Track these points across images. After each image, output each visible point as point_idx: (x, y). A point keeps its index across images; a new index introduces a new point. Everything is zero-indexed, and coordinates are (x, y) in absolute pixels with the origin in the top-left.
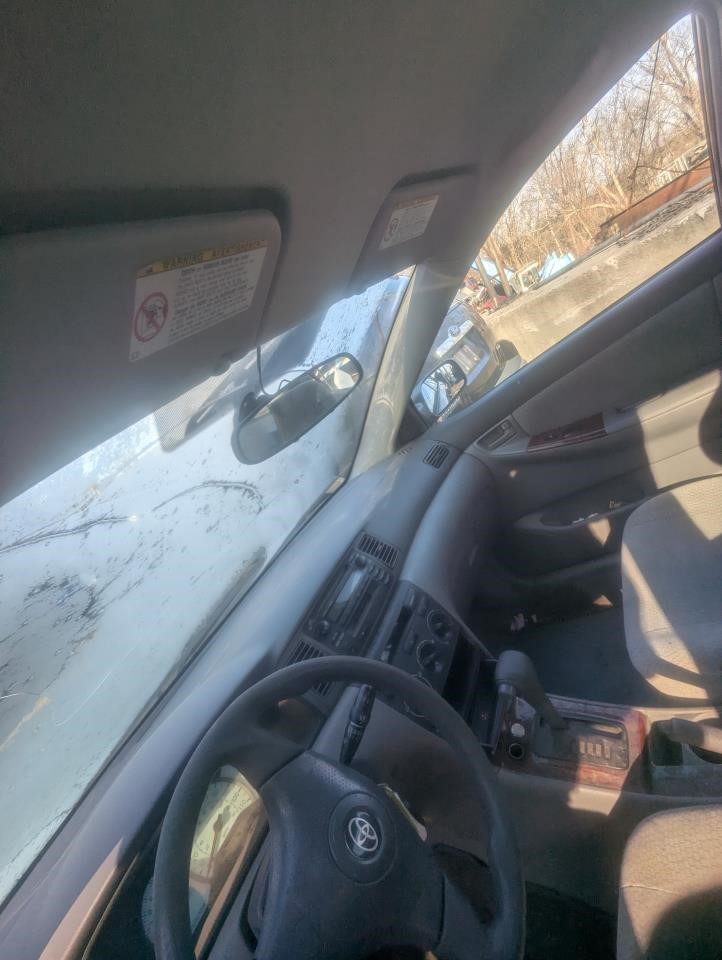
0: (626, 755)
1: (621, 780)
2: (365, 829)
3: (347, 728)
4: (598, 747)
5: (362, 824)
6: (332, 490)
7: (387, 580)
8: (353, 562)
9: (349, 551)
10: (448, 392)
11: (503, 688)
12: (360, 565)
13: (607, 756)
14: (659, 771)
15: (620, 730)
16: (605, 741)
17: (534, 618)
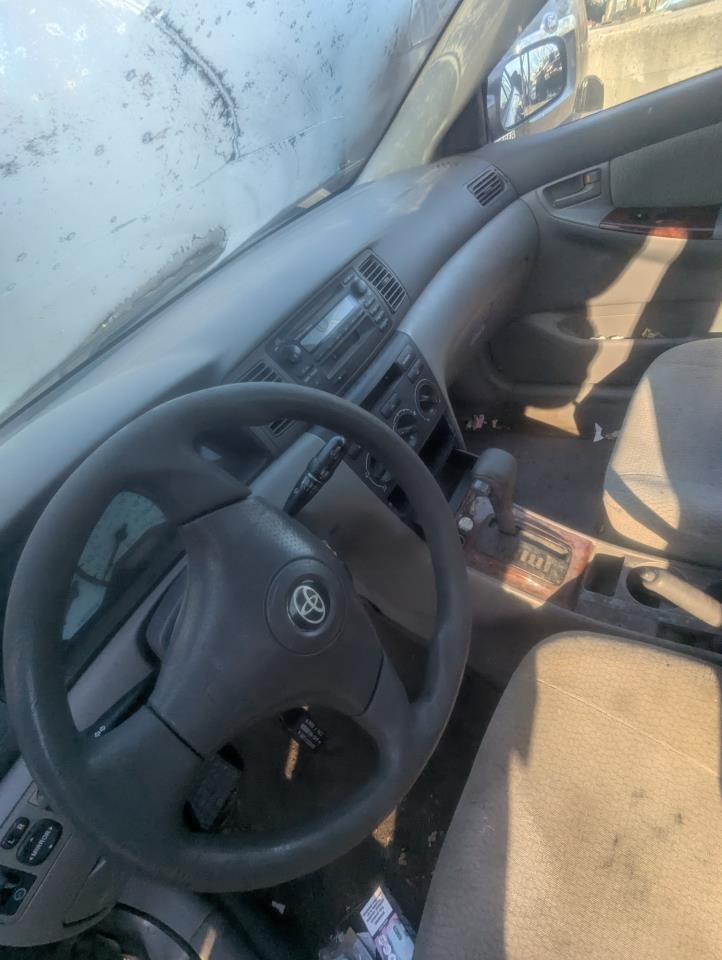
0: (563, 575)
1: (550, 592)
2: (313, 601)
3: (301, 479)
4: (541, 560)
5: (310, 593)
6: (306, 204)
7: (384, 324)
8: (349, 284)
9: (346, 268)
10: (520, 110)
11: (478, 484)
12: (357, 293)
13: (546, 570)
14: (586, 595)
15: (566, 551)
16: (549, 557)
17: (494, 422)
